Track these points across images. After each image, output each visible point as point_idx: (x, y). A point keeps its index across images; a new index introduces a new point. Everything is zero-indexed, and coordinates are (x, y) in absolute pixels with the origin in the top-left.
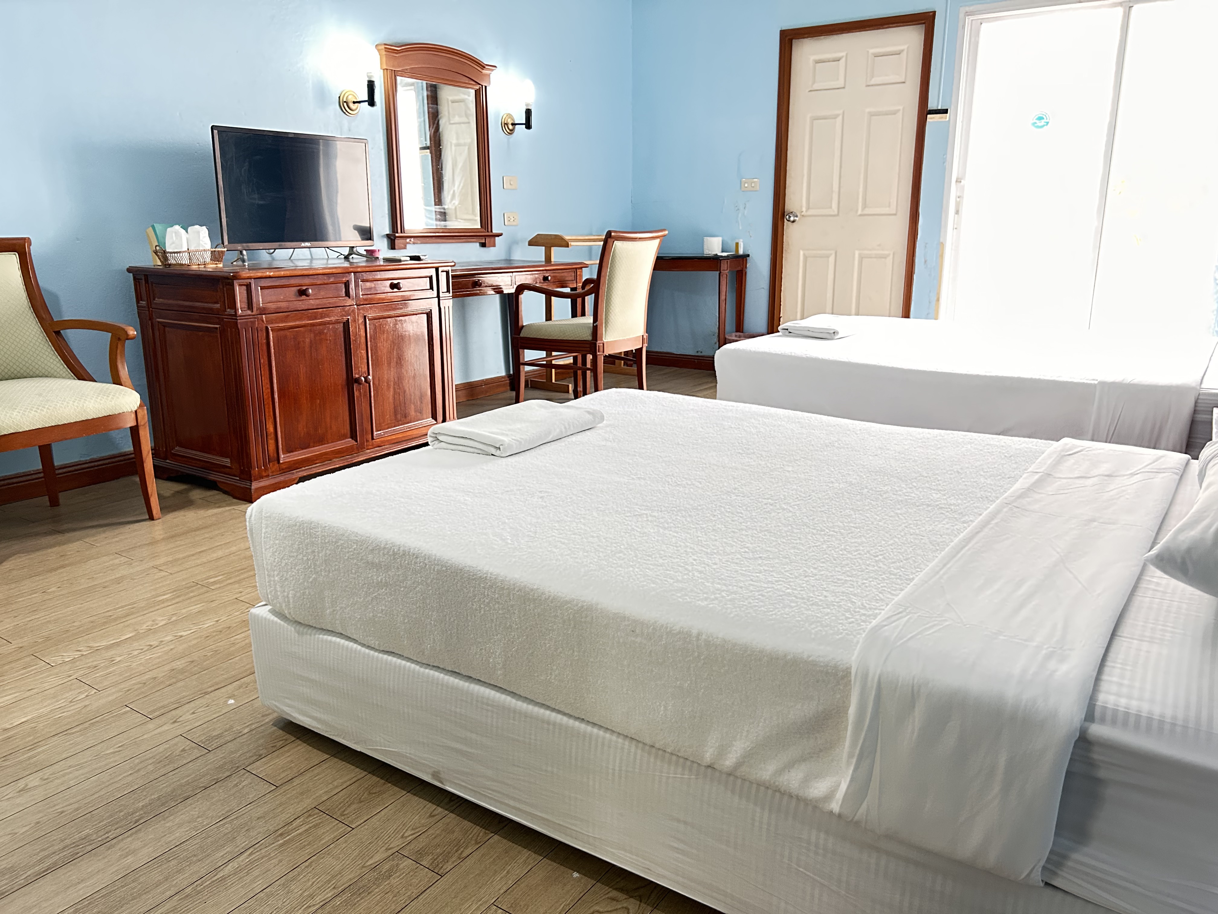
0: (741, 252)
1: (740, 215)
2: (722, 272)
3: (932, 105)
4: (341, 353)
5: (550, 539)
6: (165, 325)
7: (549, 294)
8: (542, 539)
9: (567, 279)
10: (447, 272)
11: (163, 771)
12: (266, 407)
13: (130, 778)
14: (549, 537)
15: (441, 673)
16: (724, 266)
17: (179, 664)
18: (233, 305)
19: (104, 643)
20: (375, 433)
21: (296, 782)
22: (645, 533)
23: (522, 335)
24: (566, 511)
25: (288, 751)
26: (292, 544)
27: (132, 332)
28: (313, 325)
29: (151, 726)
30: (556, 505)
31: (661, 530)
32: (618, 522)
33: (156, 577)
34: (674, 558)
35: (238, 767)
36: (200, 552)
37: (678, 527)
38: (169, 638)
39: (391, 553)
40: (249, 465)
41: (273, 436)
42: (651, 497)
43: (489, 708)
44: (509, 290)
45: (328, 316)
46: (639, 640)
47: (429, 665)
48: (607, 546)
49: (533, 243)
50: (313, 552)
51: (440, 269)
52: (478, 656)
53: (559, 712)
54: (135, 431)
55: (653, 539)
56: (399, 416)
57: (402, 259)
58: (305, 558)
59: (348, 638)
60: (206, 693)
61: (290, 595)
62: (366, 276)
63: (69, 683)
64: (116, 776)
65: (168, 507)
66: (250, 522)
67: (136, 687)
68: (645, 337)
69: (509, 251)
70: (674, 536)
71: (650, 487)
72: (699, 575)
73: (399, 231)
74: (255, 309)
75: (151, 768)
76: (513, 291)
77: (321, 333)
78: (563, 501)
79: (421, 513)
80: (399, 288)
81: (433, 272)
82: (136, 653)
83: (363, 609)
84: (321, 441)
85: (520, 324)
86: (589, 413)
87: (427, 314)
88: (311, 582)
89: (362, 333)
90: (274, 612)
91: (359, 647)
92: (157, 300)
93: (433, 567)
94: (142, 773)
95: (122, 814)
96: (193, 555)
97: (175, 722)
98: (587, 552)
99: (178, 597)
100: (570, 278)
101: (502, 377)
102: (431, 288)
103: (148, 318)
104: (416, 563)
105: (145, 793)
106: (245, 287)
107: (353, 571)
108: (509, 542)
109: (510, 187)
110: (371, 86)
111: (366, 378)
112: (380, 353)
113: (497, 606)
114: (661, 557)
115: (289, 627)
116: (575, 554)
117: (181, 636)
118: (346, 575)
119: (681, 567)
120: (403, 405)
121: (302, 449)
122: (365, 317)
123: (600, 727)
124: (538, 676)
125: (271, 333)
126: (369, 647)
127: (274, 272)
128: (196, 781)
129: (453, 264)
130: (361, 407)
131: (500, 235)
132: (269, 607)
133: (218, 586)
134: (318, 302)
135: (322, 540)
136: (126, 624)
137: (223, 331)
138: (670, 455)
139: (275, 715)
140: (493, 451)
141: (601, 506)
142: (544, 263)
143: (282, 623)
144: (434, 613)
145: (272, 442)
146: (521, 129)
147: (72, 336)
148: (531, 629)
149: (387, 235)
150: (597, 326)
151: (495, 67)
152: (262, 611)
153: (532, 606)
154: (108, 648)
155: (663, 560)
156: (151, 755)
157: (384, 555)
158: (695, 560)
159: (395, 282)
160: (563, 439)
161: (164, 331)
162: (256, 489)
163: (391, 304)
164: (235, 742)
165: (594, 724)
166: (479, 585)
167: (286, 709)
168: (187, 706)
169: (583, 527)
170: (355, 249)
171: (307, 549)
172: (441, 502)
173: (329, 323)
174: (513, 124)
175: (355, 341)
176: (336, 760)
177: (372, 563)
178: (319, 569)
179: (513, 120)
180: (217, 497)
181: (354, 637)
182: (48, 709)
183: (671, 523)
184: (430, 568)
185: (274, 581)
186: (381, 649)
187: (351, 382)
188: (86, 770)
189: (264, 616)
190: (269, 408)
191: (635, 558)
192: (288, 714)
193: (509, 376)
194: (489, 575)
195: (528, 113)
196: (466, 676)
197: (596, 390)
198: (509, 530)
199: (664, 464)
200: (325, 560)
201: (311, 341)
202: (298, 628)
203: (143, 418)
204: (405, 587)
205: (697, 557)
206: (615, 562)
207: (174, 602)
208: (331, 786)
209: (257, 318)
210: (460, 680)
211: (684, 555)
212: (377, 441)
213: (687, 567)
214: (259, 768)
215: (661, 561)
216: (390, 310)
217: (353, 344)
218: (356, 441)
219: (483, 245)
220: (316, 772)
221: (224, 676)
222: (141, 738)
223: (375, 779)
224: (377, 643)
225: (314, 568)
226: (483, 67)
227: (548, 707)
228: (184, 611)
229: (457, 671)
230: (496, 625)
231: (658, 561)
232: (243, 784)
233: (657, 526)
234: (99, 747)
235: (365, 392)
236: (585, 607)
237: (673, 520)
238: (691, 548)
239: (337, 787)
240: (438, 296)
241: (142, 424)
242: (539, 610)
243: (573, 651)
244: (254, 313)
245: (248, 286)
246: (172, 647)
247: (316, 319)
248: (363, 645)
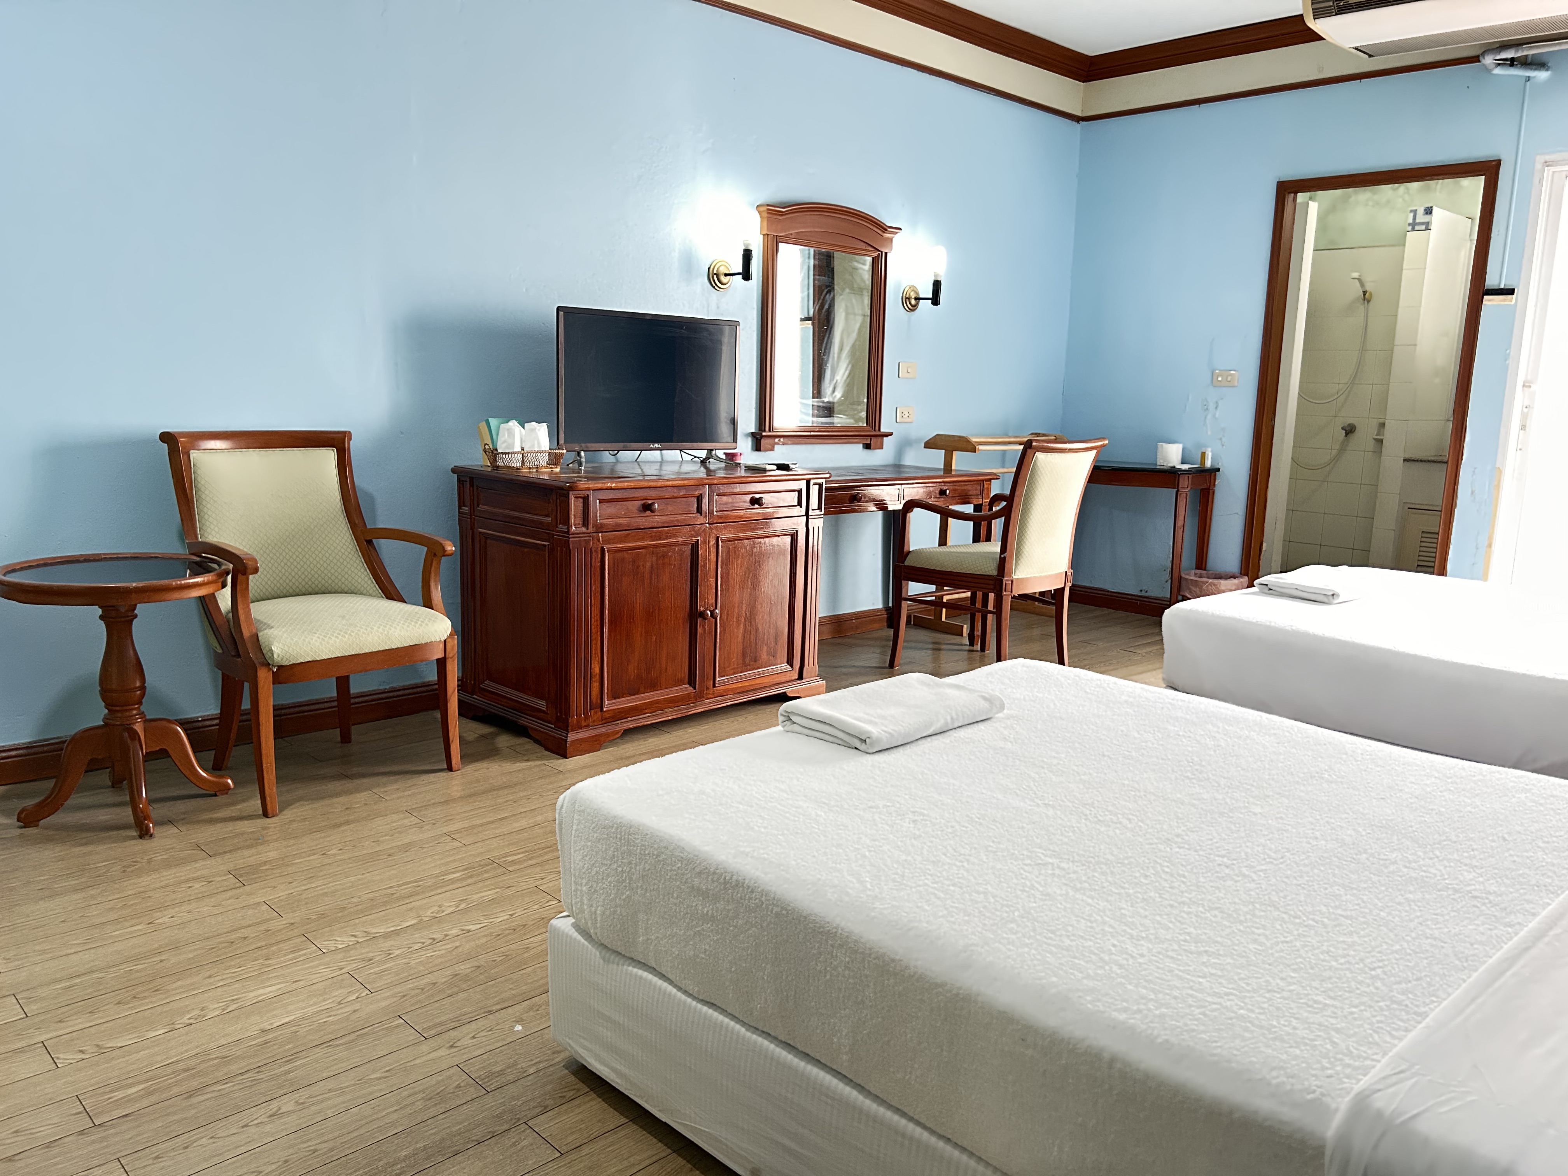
0: (1208, 464)
1: (1209, 417)
2: (1181, 490)
3: (1492, 280)
4: (686, 580)
5: (921, 889)
6: (487, 537)
7: (946, 515)
8: (911, 888)
9: (971, 493)
10: (820, 485)
11: (432, 1112)
12: (594, 642)
13: (395, 1116)
14: (919, 886)
15: (772, 1042)
16: (1184, 482)
17: (464, 968)
18: (566, 521)
19: (382, 930)
20: (718, 679)
21: (586, 1150)
22: (1048, 894)
23: (907, 563)
24: (946, 848)
25: (579, 1106)
26: (606, 850)
27: (450, 548)
28: (655, 546)
29: (425, 1048)
30: (933, 837)
31: (1071, 893)
32: (1013, 872)
33: (448, 848)
34: (1086, 939)
35: (519, 1119)
36: (501, 819)
37: (1095, 890)
38: (454, 932)
39: (722, 880)
40: (568, 712)
41: (598, 677)
42: (1061, 838)
43: (829, 1101)
44: (895, 505)
45: (675, 536)
46: (1029, 1052)
47: (758, 1029)
48: (996, 910)
49: (931, 444)
50: (630, 863)
51: (812, 482)
52: (818, 1031)
53: (918, 1123)
54: (442, 663)
55: (1059, 905)
56: (748, 660)
57: (769, 467)
58: (620, 869)
59: (663, 976)
60: (491, 1012)
61: (598, 912)
62: (724, 489)
63: (340, 978)
64: (379, 1111)
65: (468, 757)
66: (560, 813)
67: (413, 993)
68: (1069, 574)
69: (900, 452)
70: (1089, 904)
71: (1060, 822)
72: (1119, 971)
73: (767, 429)
74: (590, 526)
75: (419, 1105)
76: (900, 507)
77: (664, 556)
78: (942, 831)
79: (763, 830)
80: (761, 504)
81: (802, 485)
82: (416, 947)
83: (682, 945)
84: (653, 686)
85: (906, 549)
86: (985, 698)
87: (792, 536)
88: (624, 900)
89: (713, 557)
90: (576, 926)
91: (674, 991)
92: (482, 507)
93: (770, 907)
94: (409, 1110)
95: (381, 1163)
96: (492, 822)
97: (452, 1046)
98: (969, 915)
99: (471, 877)
100: (975, 492)
101: (878, 610)
102: (800, 504)
103: (469, 527)
104: (750, 898)
105: (409, 1139)
106: (581, 500)
107: (675, 895)
108: (869, 886)
109: (907, 375)
110: (747, 256)
111: (712, 612)
112: (731, 581)
113: (847, 972)
114: (1068, 936)
115: (594, 950)
116: (952, 916)
117: (469, 931)
118: (666, 898)
119: (1095, 954)
120: (753, 646)
121: (631, 695)
122: (718, 538)
123: (971, 1154)
124: (894, 1072)
125: (607, 554)
126: (685, 992)
127: (616, 483)
128: (469, 1131)
129: (828, 476)
130: (703, 646)
131: (891, 434)
132: (571, 920)
133: (517, 867)
134: (664, 518)
135: (641, 850)
136: (410, 906)
137: (552, 550)
138: (1091, 771)
139: (567, 1054)
140: (857, 744)
141: (992, 844)
142: (942, 473)
143: (586, 943)
144: (769, 966)
145: (596, 685)
146: (925, 306)
147: (386, 548)
148: (889, 1011)
149: (752, 433)
150: (1005, 558)
151: (900, 229)
152: (563, 924)
153: (892, 981)
154: (387, 936)
155: (1072, 941)
156: (421, 1088)
157: (713, 881)
158: (1114, 946)
159: (757, 496)
160: (948, 733)
161: (486, 543)
162: (573, 741)
163: (750, 524)
164: (518, 1084)
165: (963, 1149)
166: (826, 940)
167: (581, 1051)
168: (467, 1026)
169: (965, 874)
170: (714, 452)
171: (623, 858)
172: (788, 815)
173: (676, 544)
174: (916, 299)
175: (704, 566)
176: (635, 1127)
177: (699, 889)
178: (635, 885)
179: (917, 293)
180: (527, 747)
181: (670, 976)
182: (315, 1009)
183: (1085, 882)
184: (767, 908)
185: (581, 891)
186: (701, 997)
187: (695, 615)
188: (349, 1097)
189: (566, 931)
190: (596, 644)
191: (1032, 934)
192: (582, 1057)
193: (887, 608)
194: (840, 931)
195: (937, 285)
196: (802, 1052)
197: (999, 660)
198: (868, 868)
199: (1081, 786)
200: (643, 876)
201: (652, 567)
202: (604, 952)
203: (453, 647)
204: (735, 927)
205: (1118, 941)
206: (1005, 935)
207: (465, 883)
208: (626, 1163)
209: (593, 537)
210: (795, 1056)
211: (1100, 936)
212: (720, 689)
213: (1102, 955)
214: (543, 1124)
215: (1067, 942)
216: (747, 530)
217: (701, 571)
218: (695, 688)
219: (868, 447)
220: (610, 1140)
221: (513, 992)
222: (412, 1063)
223: (680, 1161)
224: (696, 989)
225: (630, 884)
226: (884, 228)
227: (904, 1114)
228: (475, 897)
229: (792, 1043)
230: (843, 997)
231: (1063, 942)
232: (523, 1144)
233: (1066, 885)
234: (363, 1069)
235: (710, 628)
236: (961, 996)
237: (1089, 878)
238: (1111, 926)
239: (633, 1165)
240: (807, 514)
241: (451, 655)
242: (901, 988)
243: (942, 1050)
244: (589, 531)
245: (586, 499)
246: (457, 944)
247: (660, 539)
248: (679, 989)
